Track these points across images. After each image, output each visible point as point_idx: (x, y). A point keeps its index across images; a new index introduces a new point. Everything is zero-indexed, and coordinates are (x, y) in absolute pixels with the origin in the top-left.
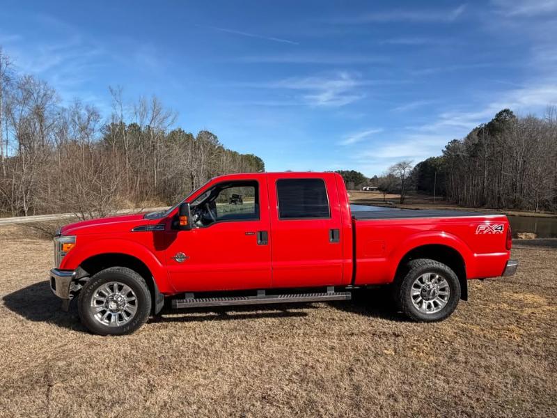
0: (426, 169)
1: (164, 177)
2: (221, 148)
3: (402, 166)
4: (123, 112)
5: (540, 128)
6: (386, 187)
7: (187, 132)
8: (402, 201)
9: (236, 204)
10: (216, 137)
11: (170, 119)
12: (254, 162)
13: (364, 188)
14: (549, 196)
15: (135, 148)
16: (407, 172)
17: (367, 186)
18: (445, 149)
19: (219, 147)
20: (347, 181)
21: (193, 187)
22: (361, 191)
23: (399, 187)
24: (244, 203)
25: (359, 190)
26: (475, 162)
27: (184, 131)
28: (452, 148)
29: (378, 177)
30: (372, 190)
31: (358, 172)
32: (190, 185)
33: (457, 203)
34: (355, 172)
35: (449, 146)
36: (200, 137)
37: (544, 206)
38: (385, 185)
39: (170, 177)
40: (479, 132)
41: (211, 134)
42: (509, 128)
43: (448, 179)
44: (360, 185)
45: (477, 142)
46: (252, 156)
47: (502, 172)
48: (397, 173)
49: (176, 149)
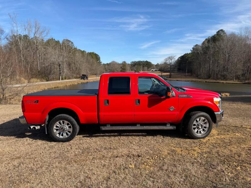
0: (184, 59)
1: (44, 65)
2: (75, 49)
3: (171, 58)
4: (18, 29)
5: (237, 39)
6: (163, 69)
7: (56, 40)
8: (170, 76)
9: (84, 80)
10: (72, 43)
11: (45, 32)
12: (94, 56)
13: (152, 70)
14: (240, 73)
15: (26, 49)
16: (173, 61)
17: (154, 69)
18: (192, 49)
19: (74, 49)
20: (144, 66)
21: (60, 71)
22: (150, 71)
23: (169, 69)
24: (89, 79)
25: (149, 71)
26: (206, 56)
27: (54, 39)
28: (195, 49)
29: (159, 64)
30: (156, 71)
31: (149, 61)
32: (58, 69)
33: (197, 77)
34: (148, 62)
35: (194, 48)
36: (63, 43)
37: (238, 78)
38: (162, 68)
39: (47, 65)
40: (208, 40)
41: (69, 41)
42: (222, 39)
43: (193, 64)
44: (150, 68)
45: (207, 46)
46: (93, 53)
47: (219, 61)
48: (168, 62)
49: (50, 50)
